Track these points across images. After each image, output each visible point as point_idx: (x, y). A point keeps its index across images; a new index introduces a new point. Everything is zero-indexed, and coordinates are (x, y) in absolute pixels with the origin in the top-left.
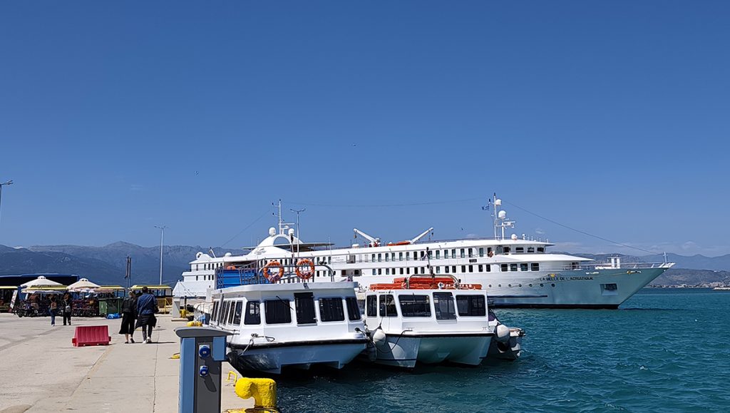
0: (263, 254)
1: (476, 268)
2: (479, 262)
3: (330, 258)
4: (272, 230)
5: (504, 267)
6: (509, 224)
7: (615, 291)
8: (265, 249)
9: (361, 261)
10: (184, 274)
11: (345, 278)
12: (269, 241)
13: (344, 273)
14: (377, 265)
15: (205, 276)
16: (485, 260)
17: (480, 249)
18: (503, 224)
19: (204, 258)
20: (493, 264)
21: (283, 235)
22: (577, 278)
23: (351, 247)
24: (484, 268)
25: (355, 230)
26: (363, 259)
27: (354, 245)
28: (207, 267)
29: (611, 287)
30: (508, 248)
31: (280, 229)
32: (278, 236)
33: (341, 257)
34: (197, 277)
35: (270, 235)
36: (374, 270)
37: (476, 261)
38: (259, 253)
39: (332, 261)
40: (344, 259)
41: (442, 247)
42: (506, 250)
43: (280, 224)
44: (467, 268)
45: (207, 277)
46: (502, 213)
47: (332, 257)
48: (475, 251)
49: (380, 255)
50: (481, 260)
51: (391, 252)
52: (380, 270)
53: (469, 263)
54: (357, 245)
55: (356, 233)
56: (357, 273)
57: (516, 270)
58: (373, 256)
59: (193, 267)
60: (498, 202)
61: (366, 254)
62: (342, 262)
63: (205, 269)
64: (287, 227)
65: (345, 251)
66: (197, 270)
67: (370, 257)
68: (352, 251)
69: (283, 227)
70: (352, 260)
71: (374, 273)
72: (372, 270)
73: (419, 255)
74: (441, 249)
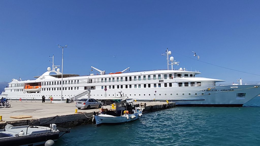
0: (43, 79)
1: (163, 85)
3: (78, 81)
4: (49, 68)
5: (180, 84)
6: (176, 63)
7: (244, 97)
8: (45, 77)
9: (95, 82)
10: (5, 89)
11: (86, 90)
12: (47, 73)
13: (86, 88)
14: (104, 84)
15: (15, 90)
16: (168, 80)
17: (165, 75)
18: (172, 63)
19: (15, 81)
20: (173, 83)
21: (54, 71)
22: (224, 90)
23: (89, 75)
24: (168, 85)
25: (92, 67)
26: (97, 81)
27: (91, 74)
28: (16, 85)
29: (241, 95)
30: (180, 74)
31: (53, 68)
32: (52, 71)
33: (84, 80)
34: (11, 90)
35: (48, 71)
37: (163, 81)
38: (42, 79)
40: (86, 81)
41: (142, 74)
42: (179, 75)
43: (53, 66)
44: (157, 85)
45: (16, 90)
46: (172, 58)
47: (79, 80)
48: (162, 76)
49: (106, 79)
50: (165, 81)
51: (112, 77)
52: (106, 87)
53: (159, 82)
54: (93, 74)
56: (93, 88)
57: (187, 86)
58: (102, 79)
59: (10, 85)
60: (170, 52)
61: (98, 78)
63: (15, 86)
64: (56, 67)
65: (87, 77)
66: (11, 87)
67: (100, 80)
68: (90, 77)
69: (54, 67)
70: (91, 81)
71: (102, 88)
72: (101, 86)
73: (128, 78)
74: (141, 75)
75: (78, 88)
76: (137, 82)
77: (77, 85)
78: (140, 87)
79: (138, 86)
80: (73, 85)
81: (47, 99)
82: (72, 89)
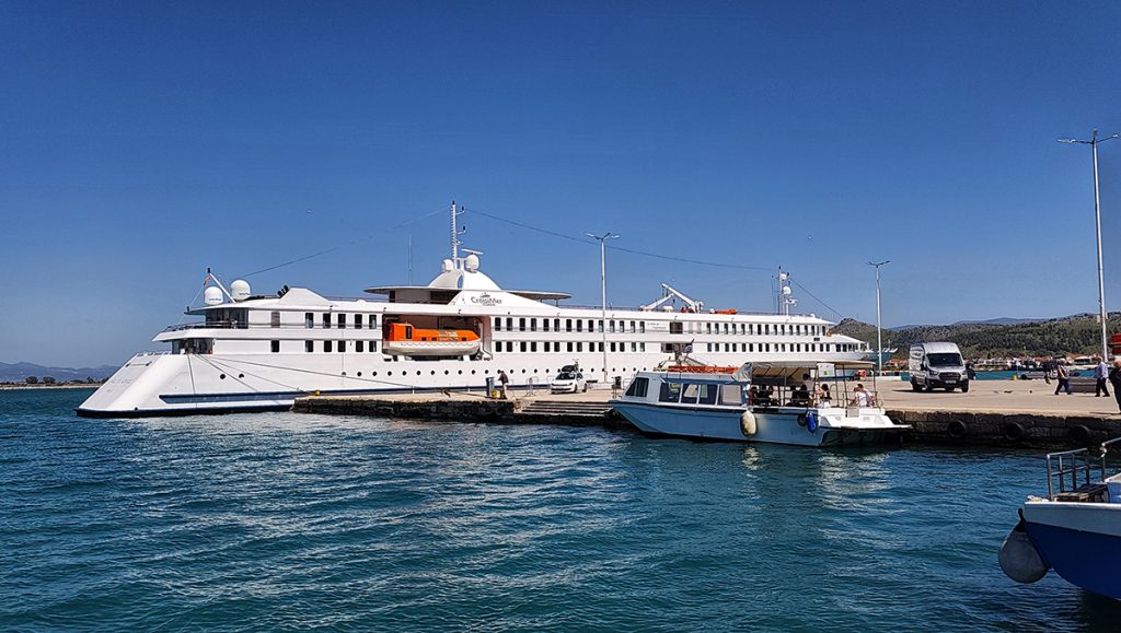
2: (821, 341)
3: (642, 324)
6: (793, 301)
9: (691, 332)
14: (713, 338)
15: (310, 342)
16: (826, 339)
18: (787, 301)
20: (832, 344)
24: (825, 347)
26: (695, 328)
28: (319, 319)
31: (456, 259)
33: (661, 324)
34: (274, 343)
36: (709, 345)
37: (819, 339)
39: (645, 327)
44: (810, 347)
47: (646, 322)
50: (822, 339)
52: (717, 346)
53: (812, 342)
58: (708, 324)
61: (699, 323)
62: (661, 331)
63: (311, 325)
66: (275, 325)
67: (704, 326)
68: (676, 316)
72: (706, 345)
75: (643, 345)
77: (638, 337)
80: (627, 337)
81: (524, 384)
82: (622, 349)
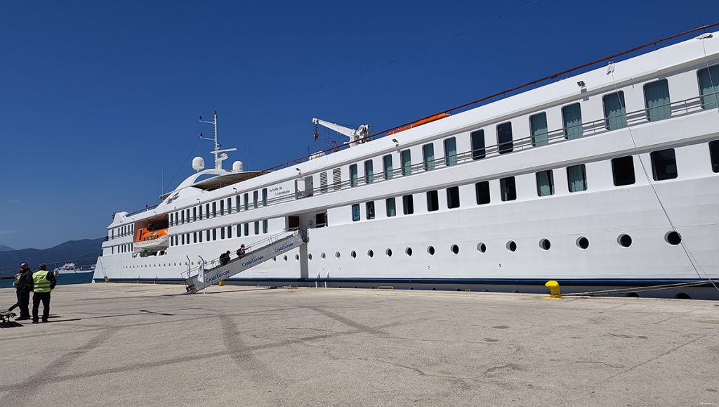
0: (173, 201)
3: (265, 193)
4: (197, 162)
8: (180, 193)
9: (325, 189)
10: (103, 245)
11: (292, 233)
13: (291, 222)
14: (363, 192)
15: (119, 247)
21: (218, 170)
25: (314, 120)
26: (331, 181)
28: (121, 231)
31: (216, 161)
32: (206, 171)
33: (285, 186)
34: (113, 248)
36: (356, 207)
38: (170, 201)
39: (269, 197)
40: (292, 189)
47: (269, 189)
49: (368, 165)
51: (397, 148)
52: (371, 206)
55: (318, 125)
56: (318, 218)
58: (352, 167)
59: (110, 233)
61: (337, 169)
64: (224, 157)
65: (290, 171)
66: (113, 237)
67: (345, 173)
68: (305, 167)
69: (218, 156)
71: (356, 217)
72: (350, 207)
73: (491, 139)
74: (586, 95)
75: (266, 223)
76: (558, 153)
77: (260, 213)
78: (580, 183)
79: (560, 177)
80: (250, 215)
